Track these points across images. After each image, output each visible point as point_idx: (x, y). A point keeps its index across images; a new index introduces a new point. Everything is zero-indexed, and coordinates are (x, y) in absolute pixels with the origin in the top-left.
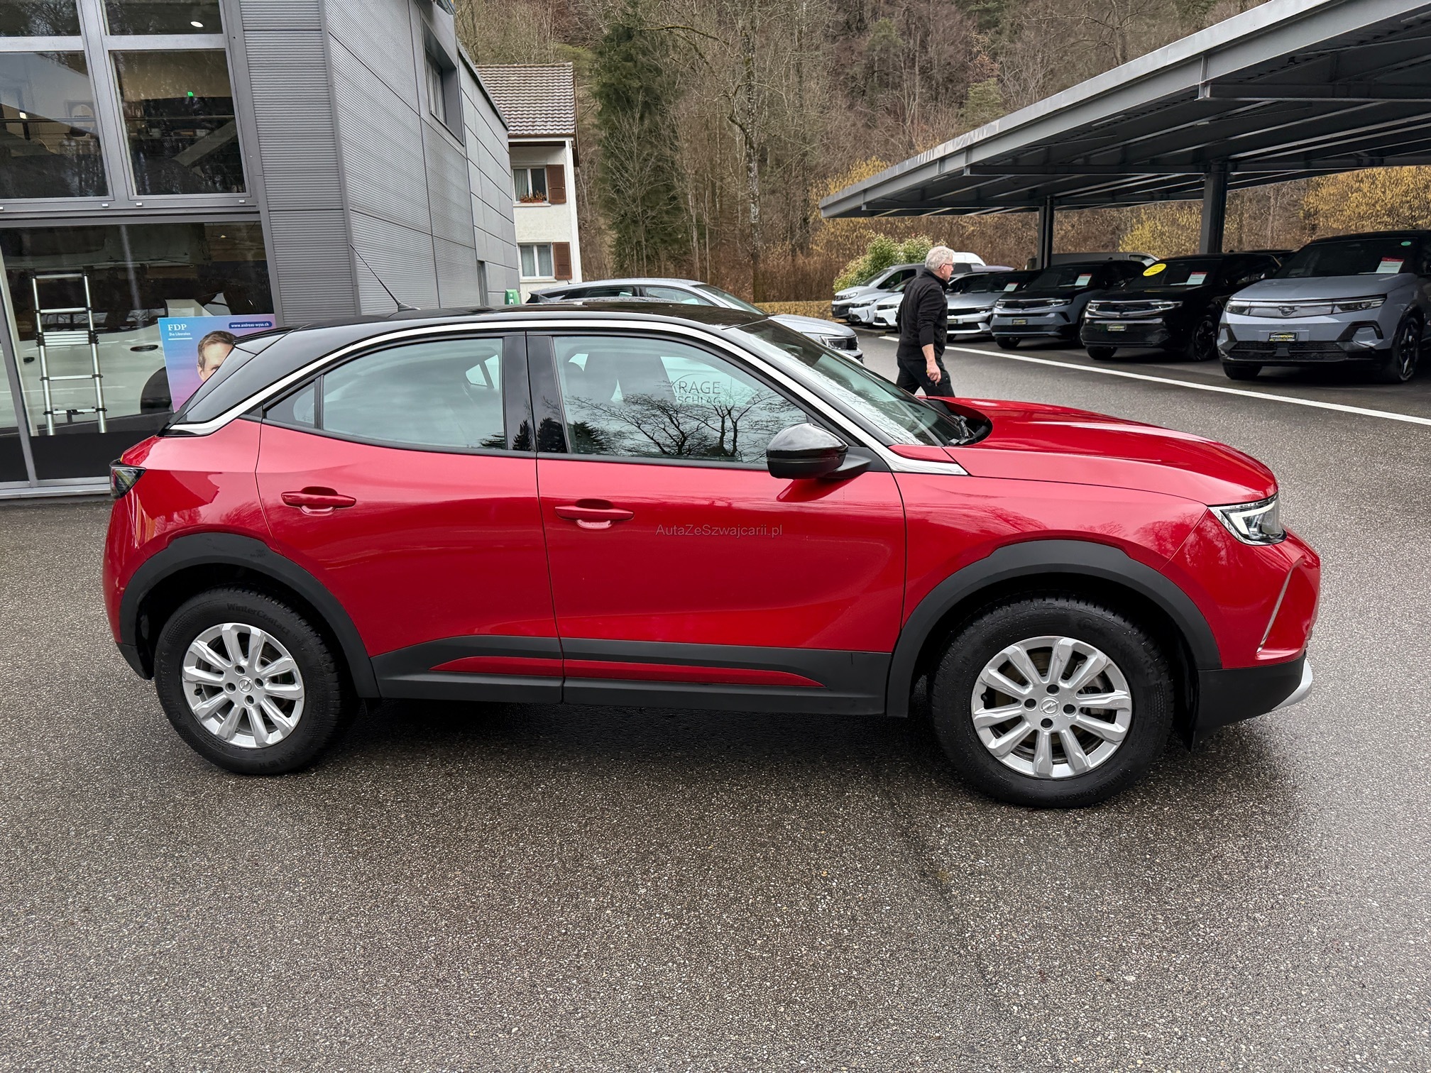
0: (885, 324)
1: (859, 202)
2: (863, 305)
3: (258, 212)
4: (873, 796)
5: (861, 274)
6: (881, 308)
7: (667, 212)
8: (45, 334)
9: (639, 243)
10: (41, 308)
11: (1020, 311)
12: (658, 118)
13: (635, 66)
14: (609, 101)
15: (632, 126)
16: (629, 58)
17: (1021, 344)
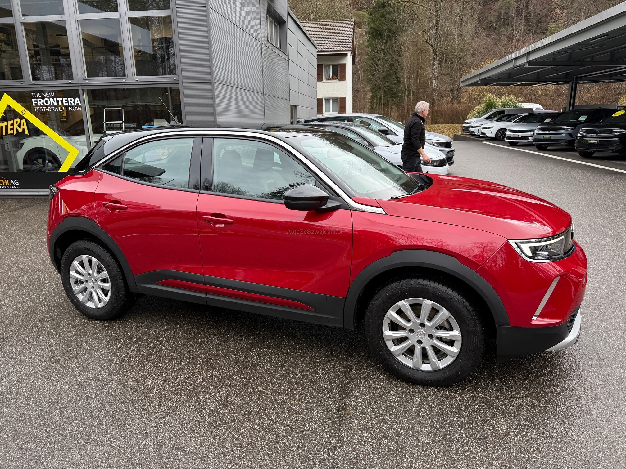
0: (485, 136)
1: (477, 79)
2: (476, 127)
3: (179, 83)
4: (340, 366)
5: (478, 113)
6: (484, 128)
7: (395, 84)
8: (107, 131)
9: (380, 98)
10: (106, 121)
11: (548, 132)
12: (393, 42)
13: (386, 19)
14: (373, 36)
15: (382, 46)
16: (383, 16)
17: (549, 148)
